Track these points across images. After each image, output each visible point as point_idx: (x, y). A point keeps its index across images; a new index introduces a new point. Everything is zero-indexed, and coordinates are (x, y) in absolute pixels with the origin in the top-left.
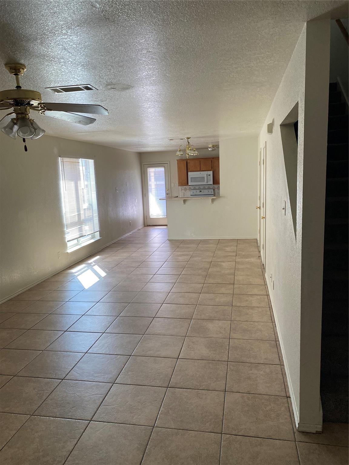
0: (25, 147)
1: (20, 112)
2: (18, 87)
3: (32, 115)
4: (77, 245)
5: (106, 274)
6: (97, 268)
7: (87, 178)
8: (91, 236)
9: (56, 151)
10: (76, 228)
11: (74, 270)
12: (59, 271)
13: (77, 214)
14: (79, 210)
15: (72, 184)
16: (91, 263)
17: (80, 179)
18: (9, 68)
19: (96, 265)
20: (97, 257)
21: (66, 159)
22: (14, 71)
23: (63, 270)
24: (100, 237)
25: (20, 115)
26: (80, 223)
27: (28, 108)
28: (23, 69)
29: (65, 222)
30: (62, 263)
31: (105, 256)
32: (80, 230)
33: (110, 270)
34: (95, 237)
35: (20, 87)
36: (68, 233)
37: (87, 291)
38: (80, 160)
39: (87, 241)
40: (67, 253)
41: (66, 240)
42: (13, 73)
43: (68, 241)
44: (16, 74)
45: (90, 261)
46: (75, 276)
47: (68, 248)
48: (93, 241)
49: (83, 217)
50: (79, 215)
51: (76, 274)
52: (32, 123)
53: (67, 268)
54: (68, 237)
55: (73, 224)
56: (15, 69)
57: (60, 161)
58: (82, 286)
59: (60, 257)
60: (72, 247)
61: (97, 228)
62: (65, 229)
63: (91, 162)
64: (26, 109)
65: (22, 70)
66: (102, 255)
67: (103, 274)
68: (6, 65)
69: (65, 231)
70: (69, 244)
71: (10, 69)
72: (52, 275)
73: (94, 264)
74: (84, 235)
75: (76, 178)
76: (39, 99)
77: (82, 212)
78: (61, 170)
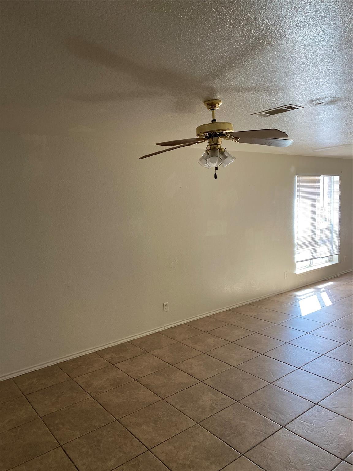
0: (215, 175)
1: (212, 143)
2: (214, 121)
3: (224, 143)
4: (309, 266)
5: (331, 304)
6: (325, 296)
7: (330, 195)
8: (328, 259)
9: (293, 169)
10: (310, 248)
11: (298, 293)
12: (284, 292)
13: (311, 234)
14: (314, 230)
15: (309, 203)
16: (321, 288)
17: (318, 197)
18: (207, 104)
19: (325, 292)
20: (331, 283)
21: (303, 178)
22: (211, 107)
23: (289, 291)
24: (339, 261)
25: (212, 146)
26: (314, 243)
27: (220, 138)
28: (218, 104)
29: (296, 242)
30: (287, 284)
31: (340, 283)
32: (314, 251)
33: (338, 301)
34: (333, 261)
35: (215, 120)
36: (299, 253)
37: (303, 318)
38: (321, 177)
39: (321, 263)
40: (295, 273)
41: (296, 261)
42: (210, 108)
43: (297, 262)
44: (213, 109)
45: (320, 287)
46: (298, 299)
47: (297, 270)
48: (329, 264)
49: (318, 238)
50: (314, 236)
51: (299, 298)
52: (222, 152)
53: (294, 290)
54: (297, 258)
55: (305, 245)
56: (211, 105)
57: (296, 179)
58: (300, 312)
59: (286, 276)
60: (301, 268)
61: (336, 251)
62: (296, 249)
63: (336, 179)
64: (218, 140)
65: (218, 105)
66: (337, 281)
67: (328, 302)
68: (204, 102)
69: (295, 251)
70: (298, 265)
71: (208, 105)
72: (276, 294)
73: (323, 290)
74: (317, 257)
75: (314, 195)
76: (228, 129)
77: (318, 232)
78: (296, 188)
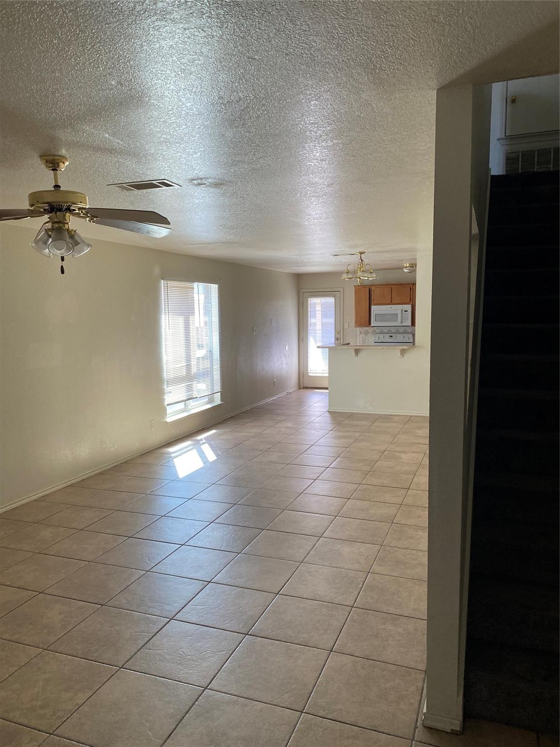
0: (62, 267)
1: (56, 220)
2: (57, 187)
3: (73, 223)
4: (183, 411)
5: (216, 458)
6: (207, 449)
7: (207, 312)
8: (207, 400)
9: (157, 270)
10: (184, 385)
11: (171, 450)
12: (151, 449)
13: (185, 364)
14: (188, 358)
15: (181, 320)
16: (201, 440)
17: (193, 313)
18: (45, 161)
19: (207, 444)
20: (213, 431)
21: (171, 283)
22: (51, 165)
23: (157, 448)
24: (221, 401)
25: (56, 224)
26: (189, 378)
27: (68, 214)
28: (64, 163)
29: (165, 375)
30: (156, 437)
31: (223, 430)
32: (189, 388)
33: (226, 453)
34: (214, 402)
35: (59, 187)
36: (170, 392)
37: (181, 481)
38: (195, 285)
39: (199, 406)
40: (166, 422)
41: (166, 403)
42: (50, 167)
43: (168, 405)
44: (54, 170)
45: (199, 438)
46: (172, 457)
47: (168, 416)
48: (209, 406)
49: (194, 370)
50: (188, 366)
51: (173, 455)
52: (72, 235)
53: (164, 446)
54: (168, 399)
55: (178, 380)
56: (52, 163)
57: (163, 286)
58: (176, 474)
59: (153, 427)
60: (174, 414)
61: (218, 387)
62: (165, 387)
63: (214, 288)
64: (64, 216)
65: (62, 164)
66: (220, 429)
67: (211, 456)
68: (41, 156)
69: (164, 389)
70: (169, 410)
71: (47, 162)
72: (138, 454)
73: (204, 441)
74: (194, 396)
75: (187, 311)
76: (81, 202)
77: (194, 362)
78: (163, 298)
